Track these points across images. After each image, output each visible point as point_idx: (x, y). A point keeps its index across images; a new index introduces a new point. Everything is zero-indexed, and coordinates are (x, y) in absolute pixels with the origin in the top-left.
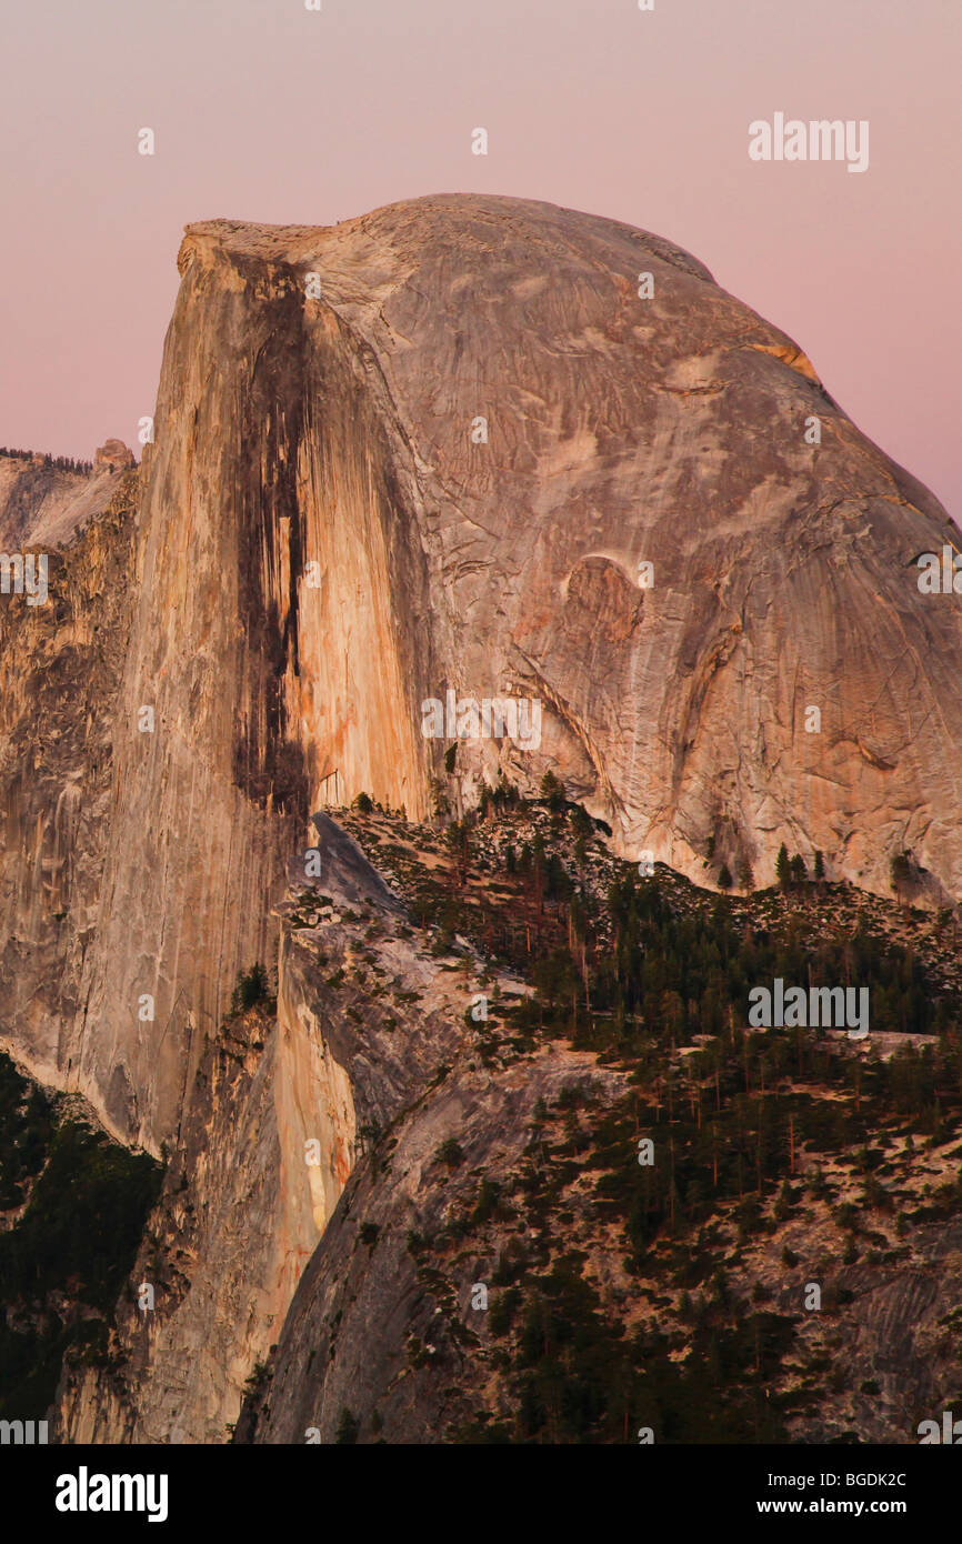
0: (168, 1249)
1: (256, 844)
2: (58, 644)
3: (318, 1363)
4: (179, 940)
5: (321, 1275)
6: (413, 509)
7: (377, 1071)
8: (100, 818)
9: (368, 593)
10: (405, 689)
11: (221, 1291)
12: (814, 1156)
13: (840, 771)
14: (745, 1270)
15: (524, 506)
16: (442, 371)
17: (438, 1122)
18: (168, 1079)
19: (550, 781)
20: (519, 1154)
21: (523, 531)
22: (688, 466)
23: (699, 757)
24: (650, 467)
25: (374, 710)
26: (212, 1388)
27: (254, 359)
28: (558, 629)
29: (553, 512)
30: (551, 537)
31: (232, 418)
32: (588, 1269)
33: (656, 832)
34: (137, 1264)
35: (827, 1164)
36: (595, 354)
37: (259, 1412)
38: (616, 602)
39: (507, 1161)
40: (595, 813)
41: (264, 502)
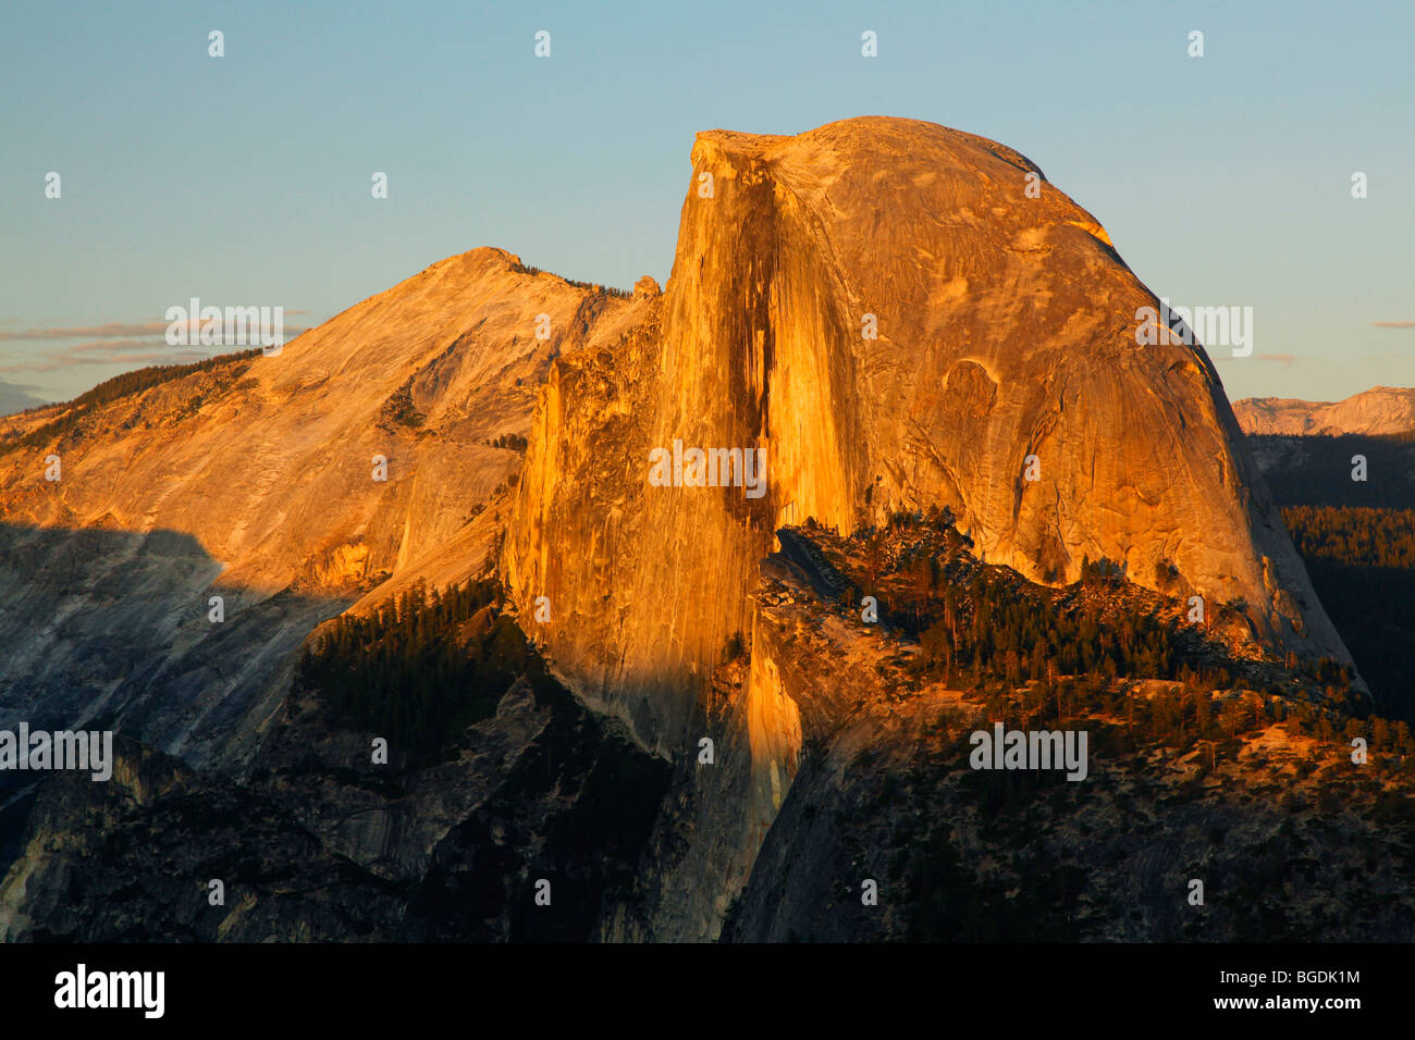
0: (675, 822)
1: (739, 550)
2: (608, 413)
3: (774, 898)
4: (686, 614)
5: (778, 839)
6: (846, 326)
7: (817, 703)
8: (634, 531)
9: (816, 383)
10: (839, 448)
11: (710, 850)
12: (1103, 761)
13: (1123, 505)
14: (1055, 837)
15: (920, 326)
16: (866, 234)
17: (856, 737)
19: (934, 509)
20: (909, 759)
21: (918, 343)
22: (1027, 302)
23: (1031, 496)
24: (1002, 302)
25: (819, 460)
26: (702, 915)
27: (741, 223)
28: (940, 409)
29: (938, 331)
30: (937, 347)
31: (726, 263)
32: (953, 836)
33: (1003, 544)
34: (654, 833)
35: (1110, 766)
36: (967, 225)
37: (733, 931)
38: (979, 391)
39: (901, 764)
40: (963, 532)
41: (747, 320)
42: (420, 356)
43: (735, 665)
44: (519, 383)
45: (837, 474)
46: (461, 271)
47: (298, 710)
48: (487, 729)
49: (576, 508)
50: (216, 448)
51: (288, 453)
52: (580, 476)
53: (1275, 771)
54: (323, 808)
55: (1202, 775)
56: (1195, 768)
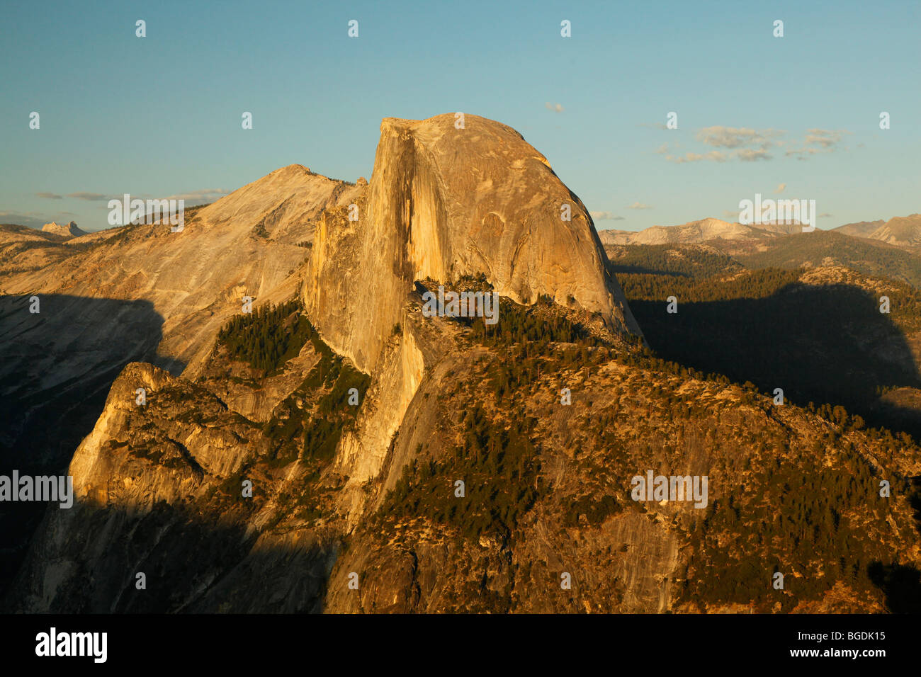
1: (399, 289)
2: (345, 233)
3: (411, 430)
4: (377, 315)
5: (413, 407)
7: (430, 352)
8: (356, 282)
9: (431, 221)
10: (440, 248)
11: (386, 411)
12: (544, 375)
13: (554, 272)
14: (525, 406)
15: (473, 199)
16: (452, 161)
17: (446, 365)
18: (373, 353)
19: (478, 273)
20: (467, 374)
21: (472, 206)
22: (517, 189)
23: (517, 268)
24: (506, 190)
25: (432, 253)
26: (383, 437)
27: (400, 156)
28: (481, 233)
29: (481, 201)
30: (480, 207)
31: (394, 172)
32: (484, 405)
33: (506, 288)
35: (548, 377)
36: (492, 158)
37: (395, 444)
38: (497, 226)
39: (464, 376)
40: (490, 283)
41: (403, 195)
42: (268, 209)
43: (397, 336)
44: (309, 220)
45: (439, 258)
46: (285, 174)
47: (218, 353)
48: (295, 361)
49: (332, 271)
50: (184, 246)
51: (214, 248)
52: (334, 258)
53: (612, 379)
54: (228, 393)
55: (584, 381)
56: (581, 378)
